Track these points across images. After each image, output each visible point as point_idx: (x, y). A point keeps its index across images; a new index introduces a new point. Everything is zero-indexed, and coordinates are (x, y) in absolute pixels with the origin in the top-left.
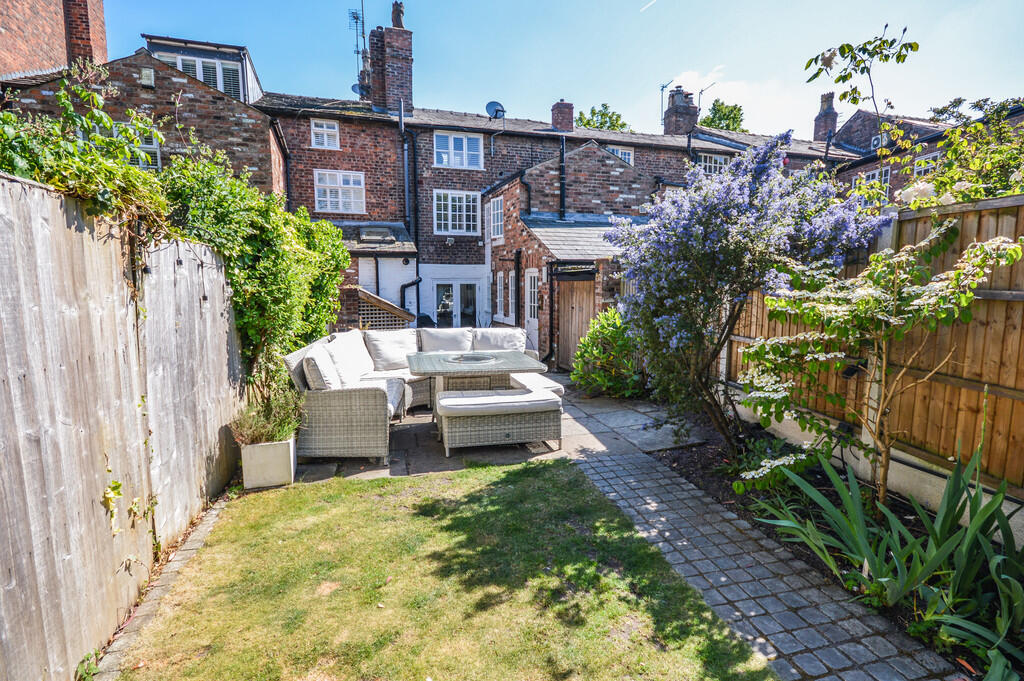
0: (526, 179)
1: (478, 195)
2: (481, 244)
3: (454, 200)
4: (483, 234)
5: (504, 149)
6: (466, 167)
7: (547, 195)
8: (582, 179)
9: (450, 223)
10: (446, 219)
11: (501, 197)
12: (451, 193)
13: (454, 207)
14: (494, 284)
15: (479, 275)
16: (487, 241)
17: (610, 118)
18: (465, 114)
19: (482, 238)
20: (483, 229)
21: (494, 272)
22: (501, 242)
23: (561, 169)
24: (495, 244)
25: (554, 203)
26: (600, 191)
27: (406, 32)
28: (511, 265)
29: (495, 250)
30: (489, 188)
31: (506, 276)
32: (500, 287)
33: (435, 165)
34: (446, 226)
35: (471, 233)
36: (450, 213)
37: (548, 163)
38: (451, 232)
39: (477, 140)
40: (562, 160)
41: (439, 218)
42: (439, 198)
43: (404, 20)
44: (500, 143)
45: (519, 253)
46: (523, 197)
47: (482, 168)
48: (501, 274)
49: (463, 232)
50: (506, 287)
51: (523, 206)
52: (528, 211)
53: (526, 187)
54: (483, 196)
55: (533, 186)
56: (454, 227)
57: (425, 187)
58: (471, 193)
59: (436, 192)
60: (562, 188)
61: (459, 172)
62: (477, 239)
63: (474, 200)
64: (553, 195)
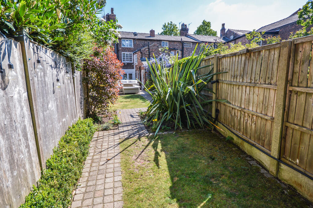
0: (141, 51)
1: (132, 53)
2: (133, 64)
3: (127, 54)
4: (133, 62)
5: (138, 42)
6: (129, 47)
7: (146, 54)
8: (153, 51)
9: (126, 60)
10: (125, 59)
11: (137, 54)
12: (126, 53)
13: (127, 56)
14: (136, 73)
15: (133, 71)
16: (134, 64)
17: (173, 26)
18: (129, 32)
19: (133, 63)
20: (133, 61)
21: (136, 71)
22: (137, 64)
23: (149, 49)
24: (136, 65)
25: (147, 56)
26: (158, 53)
27: (114, 15)
28: (139, 69)
29: (136, 66)
30: (134, 52)
31: (138, 71)
32: (137, 74)
33: (122, 47)
34: (125, 60)
35: (131, 62)
36: (126, 57)
37: (146, 47)
38: (126, 62)
39: (131, 41)
40: (149, 47)
41: (123, 59)
42: (123, 54)
43: (114, 12)
44: (137, 41)
45: (140, 67)
46: (141, 55)
47: (133, 47)
48: (137, 71)
49: (129, 62)
50: (138, 74)
51: (141, 57)
52: (142, 58)
53: (141, 53)
54: (133, 53)
55: (143, 53)
56: (127, 61)
57: (120, 52)
58: (130, 53)
59: (122, 53)
60: (149, 53)
61: (128, 48)
62: (132, 63)
63: (131, 54)
64: (147, 54)
